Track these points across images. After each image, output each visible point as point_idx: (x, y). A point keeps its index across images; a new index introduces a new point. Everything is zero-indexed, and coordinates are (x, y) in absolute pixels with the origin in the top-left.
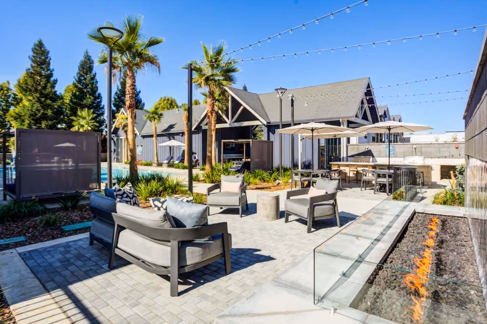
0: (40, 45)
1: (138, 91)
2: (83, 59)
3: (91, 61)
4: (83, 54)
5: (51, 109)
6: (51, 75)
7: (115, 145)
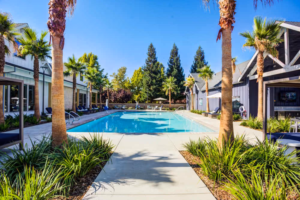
0: (151, 46)
1: (206, 62)
2: (172, 48)
3: (177, 49)
4: (173, 46)
5: (155, 79)
6: (156, 61)
7: (188, 98)
